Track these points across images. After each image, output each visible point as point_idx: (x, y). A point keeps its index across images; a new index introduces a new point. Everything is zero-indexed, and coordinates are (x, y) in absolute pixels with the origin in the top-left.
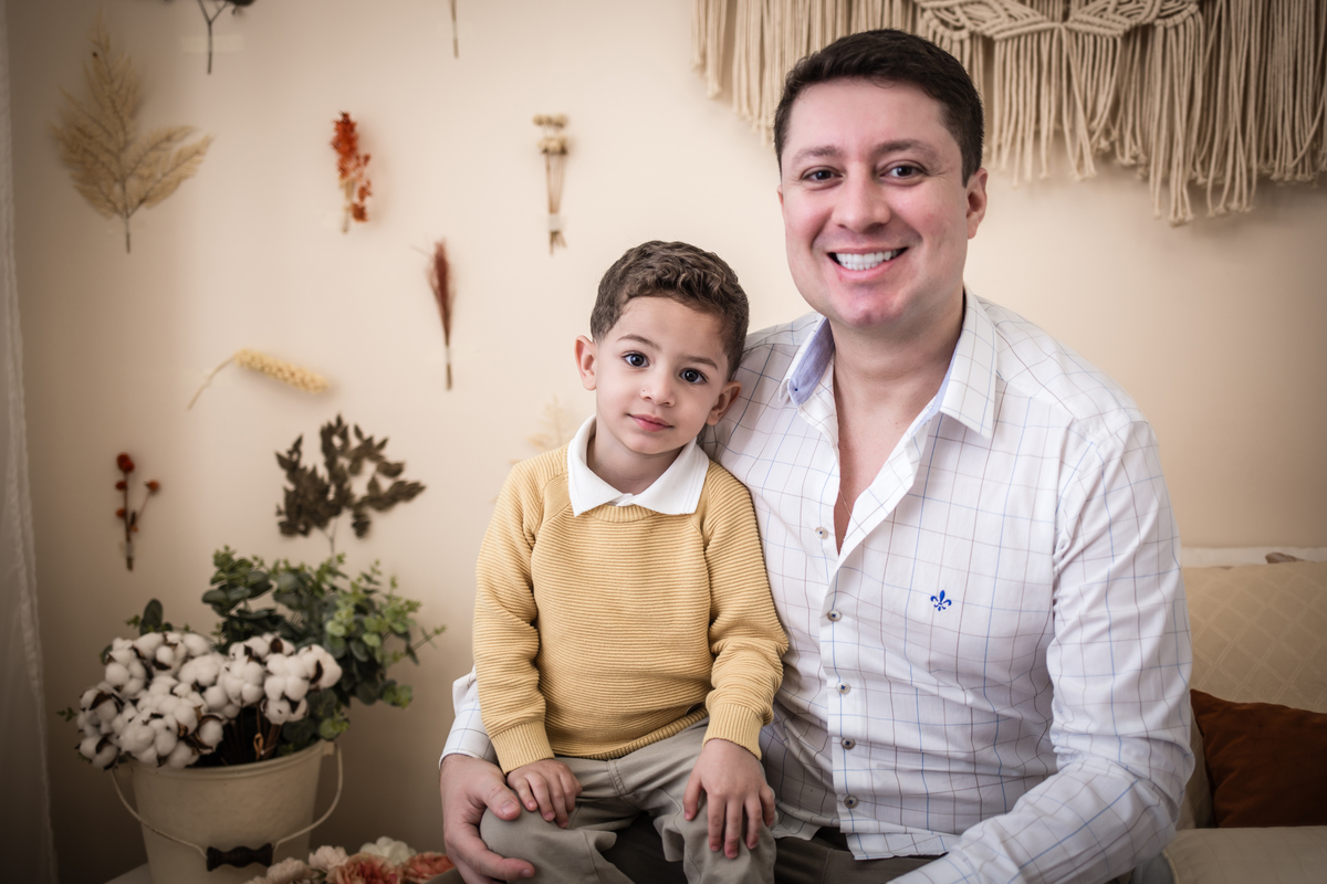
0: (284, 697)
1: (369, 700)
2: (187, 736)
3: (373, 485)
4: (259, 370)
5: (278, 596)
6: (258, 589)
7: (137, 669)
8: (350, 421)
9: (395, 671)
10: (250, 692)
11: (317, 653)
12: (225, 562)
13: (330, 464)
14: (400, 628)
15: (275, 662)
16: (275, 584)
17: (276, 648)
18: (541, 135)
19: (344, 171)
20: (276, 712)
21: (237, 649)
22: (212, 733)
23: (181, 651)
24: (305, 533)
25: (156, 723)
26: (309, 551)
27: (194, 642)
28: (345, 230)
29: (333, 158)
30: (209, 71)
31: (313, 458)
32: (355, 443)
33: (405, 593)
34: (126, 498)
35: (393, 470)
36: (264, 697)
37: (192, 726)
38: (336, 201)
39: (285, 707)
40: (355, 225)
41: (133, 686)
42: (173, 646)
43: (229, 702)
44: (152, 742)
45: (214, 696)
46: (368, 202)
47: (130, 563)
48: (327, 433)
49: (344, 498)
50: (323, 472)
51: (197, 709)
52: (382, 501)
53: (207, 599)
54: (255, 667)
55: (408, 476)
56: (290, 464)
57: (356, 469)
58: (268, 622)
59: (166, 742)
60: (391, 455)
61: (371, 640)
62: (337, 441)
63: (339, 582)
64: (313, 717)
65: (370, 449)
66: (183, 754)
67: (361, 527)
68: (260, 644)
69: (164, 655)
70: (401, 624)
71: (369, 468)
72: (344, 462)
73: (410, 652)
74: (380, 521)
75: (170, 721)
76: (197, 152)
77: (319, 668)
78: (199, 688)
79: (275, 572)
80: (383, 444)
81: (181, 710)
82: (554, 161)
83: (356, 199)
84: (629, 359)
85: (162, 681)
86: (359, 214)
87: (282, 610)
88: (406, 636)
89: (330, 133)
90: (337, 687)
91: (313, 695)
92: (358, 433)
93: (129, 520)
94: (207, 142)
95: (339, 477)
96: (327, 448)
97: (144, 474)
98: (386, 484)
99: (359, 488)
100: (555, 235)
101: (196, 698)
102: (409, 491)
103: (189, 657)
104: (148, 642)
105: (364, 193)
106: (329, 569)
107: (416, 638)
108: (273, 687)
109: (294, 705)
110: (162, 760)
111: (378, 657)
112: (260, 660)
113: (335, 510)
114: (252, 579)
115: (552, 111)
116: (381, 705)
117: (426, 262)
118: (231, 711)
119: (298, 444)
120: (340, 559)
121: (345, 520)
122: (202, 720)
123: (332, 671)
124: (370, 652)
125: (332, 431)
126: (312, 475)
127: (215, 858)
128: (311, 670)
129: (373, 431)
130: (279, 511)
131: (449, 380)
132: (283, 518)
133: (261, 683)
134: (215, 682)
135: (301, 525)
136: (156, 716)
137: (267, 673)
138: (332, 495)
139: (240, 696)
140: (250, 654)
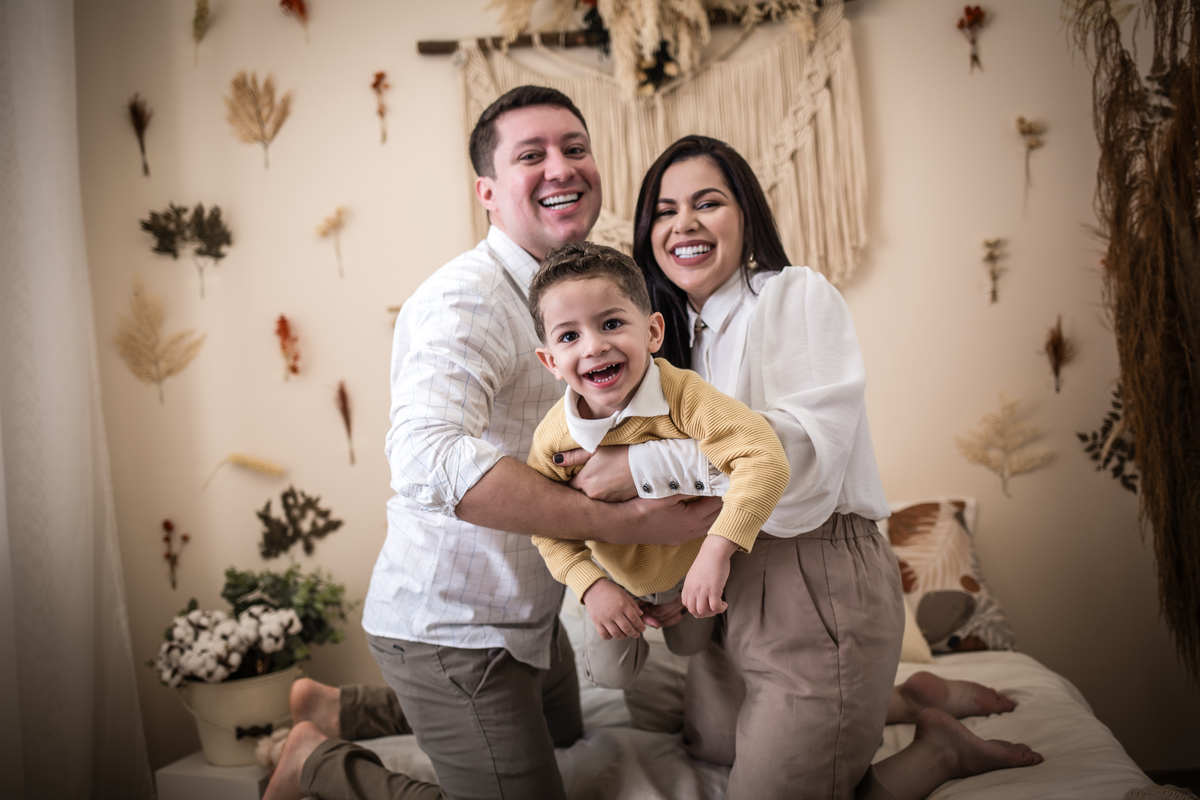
0: (270, 636)
1: (321, 642)
2: (222, 661)
3: (314, 524)
4: (243, 465)
5: (264, 590)
6: (253, 587)
7: (190, 630)
8: (298, 488)
9: (336, 624)
10: (252, 634)
11: (286, 615)
12: (231, 574)
13: (288, 514)
14: (334, 599)
15: (265, 617)
16: (262, 584)
17: (266, 610)
18: (390, 317)
19: (284, 347)
20: (268, 645)
21: (244, 615)
22: (235, 659)
23: (213, 619)
24: (277, 555)
25: (205, 655)
26: (280, 565)
27: (219, 615)
28: (287, 379)
29: (276, 341)
30: (203, 296)
31: (278, 512)
32: (301, 500)
33: (337, 581)
34: (170, 547)
35: (324, 514)
36: (259, 639)
37: (224, 655)
38: (280, 364)
39: (272, 641)
40: (293, 377)
41: (189, 639)
42: (209, 617)
43: (242, 642)
44: (204, 665)
45: (233, 641)
46: (300, 364)
47: (174, 584)
48: (285, 497)
49: (298, 534)
50: (284, 519)
51: (227, 647)
52: (319, 533)
53: (223, 595)
54: (253, 622)
55: (334, 516)
56: (265, 516)
57: (303, 515)
58: (259, 602)
59: (211, 665)
60: (323, 505)
61: (319, 606)
62: (291, 501)
63: (300, 580)
64: (288, 649)
65: (311, 503)
66: (221, 672)
67: (309, 549)
68: (256, 610)
69: (204, 621)
70: (335, 597)
71: (311, 515)
72: (296, 512)
73: (342, 615)
74: (320, 545)
75: (212, 653)
76: (198, 344)
77: (291, 623)
78: (225, 637)
79: (262, 577)
80: (318, 500)
81: (218, 647)
83: (291, 362)
84: (565, 339)
85: (204, 636)
86: (294, 370)
87: (266, 597)
88: (338, 604)
89: (273, 326)
90: (301, 634)
91: (287, 636)
92: (303, 494)
93: (172, 559)
95: (294, 521)
96: (287, 507)
97: (179, 531)
98: (321, 522)
99: (306, 526)
101: (224, 642)
102: (334, 525)
103: (217, 623)
104: (194, 616)
105: (296, 358)
106: (291, 573)
107: (345, 608)
108: (264, 631)
109: (277, 640)
110: (210, 675)
111: (324, 616)
112: (256, 617)
113: (292, 540)
114: (249, 582)
117: (332, 395)
118: (243, 649)
119: (268, 507)
120: (298, 567)
121: (298, 548)
122: (230, 651)
123: (297, 627)
124: (318, 612)
125: (288, 495)
126: (278, 523)
127: (241, 733)
128: (286, 622)
129: (311, 493)
130: (260, 545)
131: (353, 460)
132: (264, 549)
133: (257, 629)
134: (233, 633)
135: (273, 551)
136: (204, 651)
137: (260, 623)
138: (290, 532)
139: (247, 639)
140: (251, 615)
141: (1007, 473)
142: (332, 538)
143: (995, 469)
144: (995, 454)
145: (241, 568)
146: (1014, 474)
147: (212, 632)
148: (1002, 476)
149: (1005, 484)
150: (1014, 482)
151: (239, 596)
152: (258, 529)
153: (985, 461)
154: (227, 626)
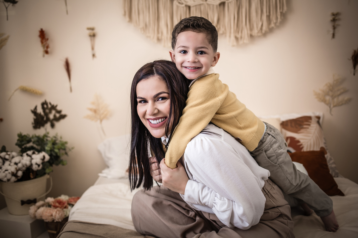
0: (36, 164)
1: (57, 165)
2: (14, 174)
3: (55, 116)
4: (25, 90)
5: (34, 143)
6: (29, 141)
7: (1, 161)
8: (48, 101)
9: (63, 158)
10: (28, 163)
11: (43, 154)
12: (20, 136)
13: (44, 111)
14: (63, 147)
15: (34, 156)
16: (33, 140)
17: (34, 153)
18: (88, 32)
19: (42, 42)
20: (35, 167)
21: (25, 154)
22: (20, 173)
23: (11, 156)
24: (39, 128)
25: (7, 172)
26: (41, 132)
27: (14, 154)
28: (44, 56)
29: (39, 40)
30: (7, 19)
31: (40, 110)
32: (49, 106)
33: (64, 140)
35: (59, 112)
36: (31, 165)
37: (15, 172)
38: (41, 50)
39: (37, 166)
40: (46, 55)
42: (9, 155)
43: (23, 166)
44: (6, 176)
45: (20, 165)
46: (49, 50)
49: (48, 119)
50: (42, 113)
51: (16, 168)
52: (57, 119)
53: (17, 144)
54: (29, 158)
55: (63, 113)
56: (34, 112)
57: (50, 112)
58: (31, 148)
59: (9, 176)
60: (59, 108)
61: (56, 150)
62: (45, 106)
63: (49, 139)
64: (43, 169)
65: (54, 107)
66: (13, 179)
67: (53, 126)
68: (30, 153)
69: (7, 157)
70: (63, 146)
71: (53, 112)
72: (47, 111)
73: (66, 153)
74: (58, 124)
75: (10, 171)
76: (6, 39)
77: (44, 157)
78: (16, 164)
79: (33, 137)
80: (56, 106)
81: (12, 169)
82: (92, 38)
83: (46, 49)
84: (182, 52)
85: (7, 163)
86: (47, 52)
87: (35, 146)
88: (65, 149)
89: (38, 33)
90: (49, 162)
91: (43, 163)
92: (50, 104)
94: (8, 37)
95: (46, 114)
96: (43, 108)
98: (58, 115)
99: (51, 116)
100: (94, 55)
101: (15, 166)
102: (63, 117)
103: (13, 157)
104: (3, 154)
105: (48, 47)
106: (45, 136)
107: (67, 150)
108: (34, 162)
109: (39, 166)
110: (9, 180)
111: (58, 154)
112: (30, 156)
113: (46, 122)
114: (27, 139)
115: (91, 26)
116: (60, 166)
117: (62, 64)
118: (24, 169)
119: (36, 108)
120: (48, 133)
121: (48, 125)
122: (17, 170)
123: (47, 157)
124: (56, 153)
125: (44, 104)
126: (40, 114)
127: (23, 203)
128: (42, 157)
129: (54, 103)
130: (33, 124)
131: (71, 90)
132: (34, 125)
133: (31, 161)
134: (20, 162)
135: (38, 126)
136: (6, 170)
137: (32, 159)
138: (45, 119)
139: (26, 165)
140: (28, 155)
141: (332, 106)
142: (62, 121)
143: (327, 104)
144: (328, 98)
145: (24, 133)
146: (334, 106)
147: (10, 162)
148: (330, 107)
149: (331, 110)
150: (334, 109)
151: (23, 145)
152: (32, 117)
153: (324, 101)
154: (17, 159)
